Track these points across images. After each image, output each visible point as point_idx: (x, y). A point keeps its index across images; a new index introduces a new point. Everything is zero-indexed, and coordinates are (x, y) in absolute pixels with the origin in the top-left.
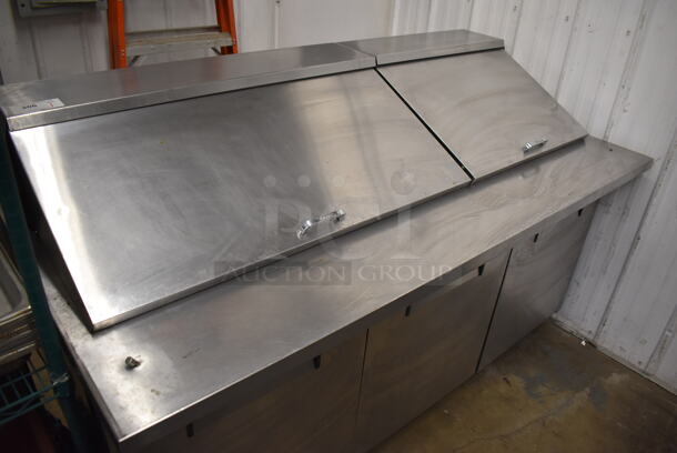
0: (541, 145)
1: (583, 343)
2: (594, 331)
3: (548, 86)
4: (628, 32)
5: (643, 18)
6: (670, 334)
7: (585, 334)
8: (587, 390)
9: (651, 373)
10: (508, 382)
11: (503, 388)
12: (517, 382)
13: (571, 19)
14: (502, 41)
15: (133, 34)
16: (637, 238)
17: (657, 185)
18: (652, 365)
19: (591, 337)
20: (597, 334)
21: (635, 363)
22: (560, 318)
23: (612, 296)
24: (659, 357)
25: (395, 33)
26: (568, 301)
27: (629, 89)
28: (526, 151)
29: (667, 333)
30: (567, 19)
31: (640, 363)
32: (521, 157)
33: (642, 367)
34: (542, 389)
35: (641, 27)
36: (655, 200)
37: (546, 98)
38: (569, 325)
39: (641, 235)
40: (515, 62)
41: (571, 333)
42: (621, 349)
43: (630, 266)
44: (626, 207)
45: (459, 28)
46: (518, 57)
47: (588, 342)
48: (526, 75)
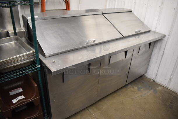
0: (140, 31)
1: (152, 81)
2: (154, 78)
3: (142, 20)
4: (159, 6)
5: (162, 3)
6: (172, 77)
7: (153, 79)
8: (153, 90)
9: (168, 87)
10: (134, 88)
11: (132, 89)
12: (136, 88)
13: (147, 4)
14: (131, 10)
15: (46, 10)
16: (163, 54)
17: (167, 41)
18: (168, 85)
19: (154, 79)
20: (155, 78)
21: (164, 85)
22: (147, 75)
23: (158, 68)
24: (170, 82)
25: (107, 8)
26: (148, 71)
27: (160, 19)
28: (136, 32)
29: (171, 76)
30: (146, 4)
31: (165, 85)
32: (135, 33)
33: (166, 86)
34: (142, 90)
35: (162, 5)
36: (167, 45)
37: (141, 22)
38: (149, 77)
39: (164, 53)
40: (134, 15)
41: (149, 79)
42: (161, 81)
43: (162, 61)
44: (160, 47)
45: (122, 7)
46: (135, 14)
47: (153, 81)
48: (137, 17)
